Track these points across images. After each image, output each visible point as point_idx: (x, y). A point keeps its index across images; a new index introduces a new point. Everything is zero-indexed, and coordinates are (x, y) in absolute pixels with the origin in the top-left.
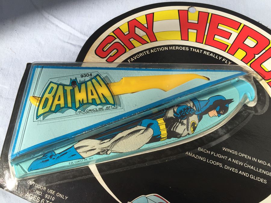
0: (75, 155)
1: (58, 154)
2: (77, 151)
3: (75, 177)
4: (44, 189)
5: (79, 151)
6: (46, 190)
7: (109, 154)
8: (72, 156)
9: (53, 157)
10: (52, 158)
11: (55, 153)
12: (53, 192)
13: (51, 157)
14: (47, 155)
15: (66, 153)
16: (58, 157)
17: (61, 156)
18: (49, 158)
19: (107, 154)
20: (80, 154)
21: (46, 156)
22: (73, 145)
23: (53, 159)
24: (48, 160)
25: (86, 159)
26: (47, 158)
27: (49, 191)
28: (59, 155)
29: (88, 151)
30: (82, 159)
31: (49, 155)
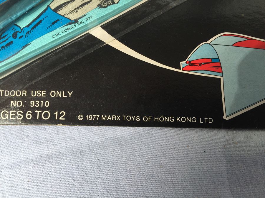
0: (58, 20)
1: (26, 27)
2: (59, 13)
3: (71, 56)
4: (23, 93)
5: (62, 12)
6: (29, 93)
7: (118, 2)
8: (53, 23)
9: (19, 35)
10: (18, 37)
11: (20, 27)
12: (41, 93)
13: (15, 36)
14: (6, 36)
15: (41, 22)
16: (28, 32)
17: (33, 28)
18: (11, 39)
19: (114, 3)
20: (66, 16)
21: (4, 37)
22: (48, 6)
23: (20, 38)
24: (11, 42)
25: (79, 21)
26: (7, 39)
27: (34, 94)
28: (29, 29)
29: (78, 8)
30: (73, 24)
31: (10, 33)
